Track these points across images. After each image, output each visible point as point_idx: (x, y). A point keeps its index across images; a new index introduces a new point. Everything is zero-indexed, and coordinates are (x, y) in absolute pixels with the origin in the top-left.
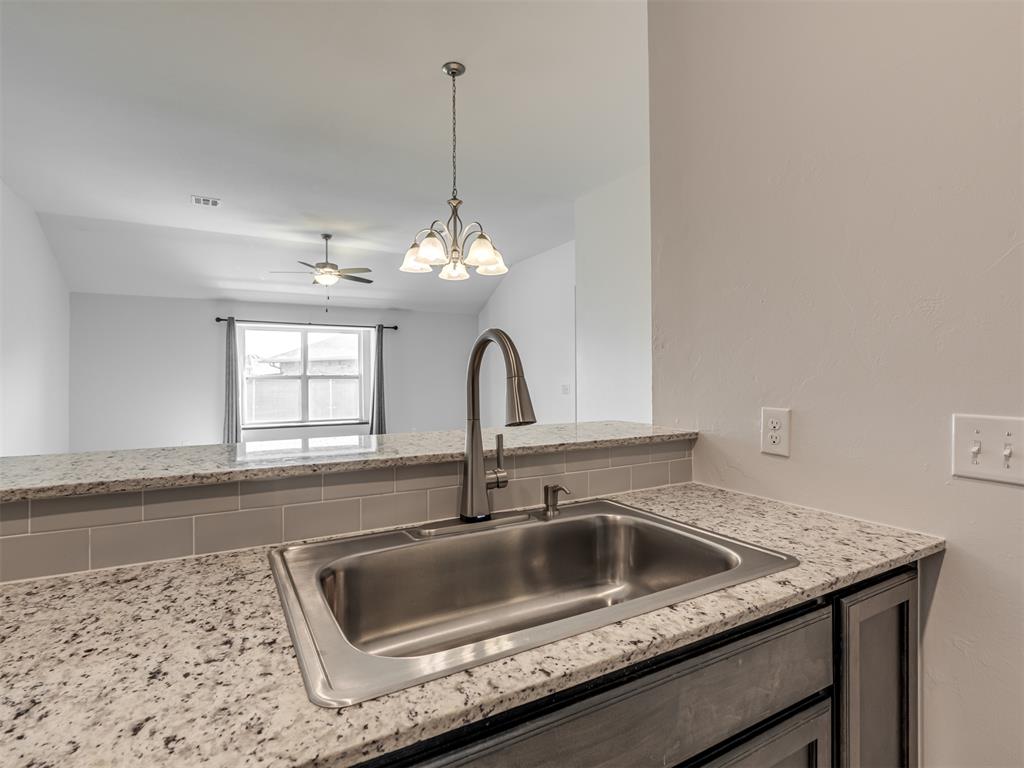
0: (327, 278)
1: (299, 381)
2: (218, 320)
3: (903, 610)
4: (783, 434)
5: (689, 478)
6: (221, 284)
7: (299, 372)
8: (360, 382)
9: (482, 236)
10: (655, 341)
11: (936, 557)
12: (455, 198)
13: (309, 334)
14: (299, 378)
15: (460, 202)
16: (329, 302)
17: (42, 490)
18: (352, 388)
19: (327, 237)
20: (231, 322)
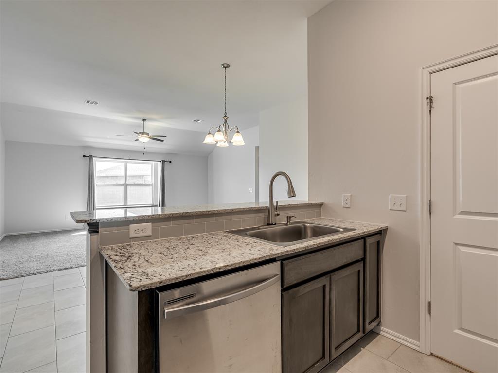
0: (144, 139)
1: (123, 186)
2: (84, 156)
3: (378, 242)
4: (349, 201)
5: (321, 216)
6: (87, 139)
7: (123, 182)
8: (153, 186)
9: (238, 132)
10: (309, 174)
11: (386, 230)
12: (226, 116)
13: (128, 164)
14: (123, 185)
15: (228, 117)
16: (145, 150)
17: (176, 214)
18: (149, 190)
19: (144, 120)
20: (91, 157)
